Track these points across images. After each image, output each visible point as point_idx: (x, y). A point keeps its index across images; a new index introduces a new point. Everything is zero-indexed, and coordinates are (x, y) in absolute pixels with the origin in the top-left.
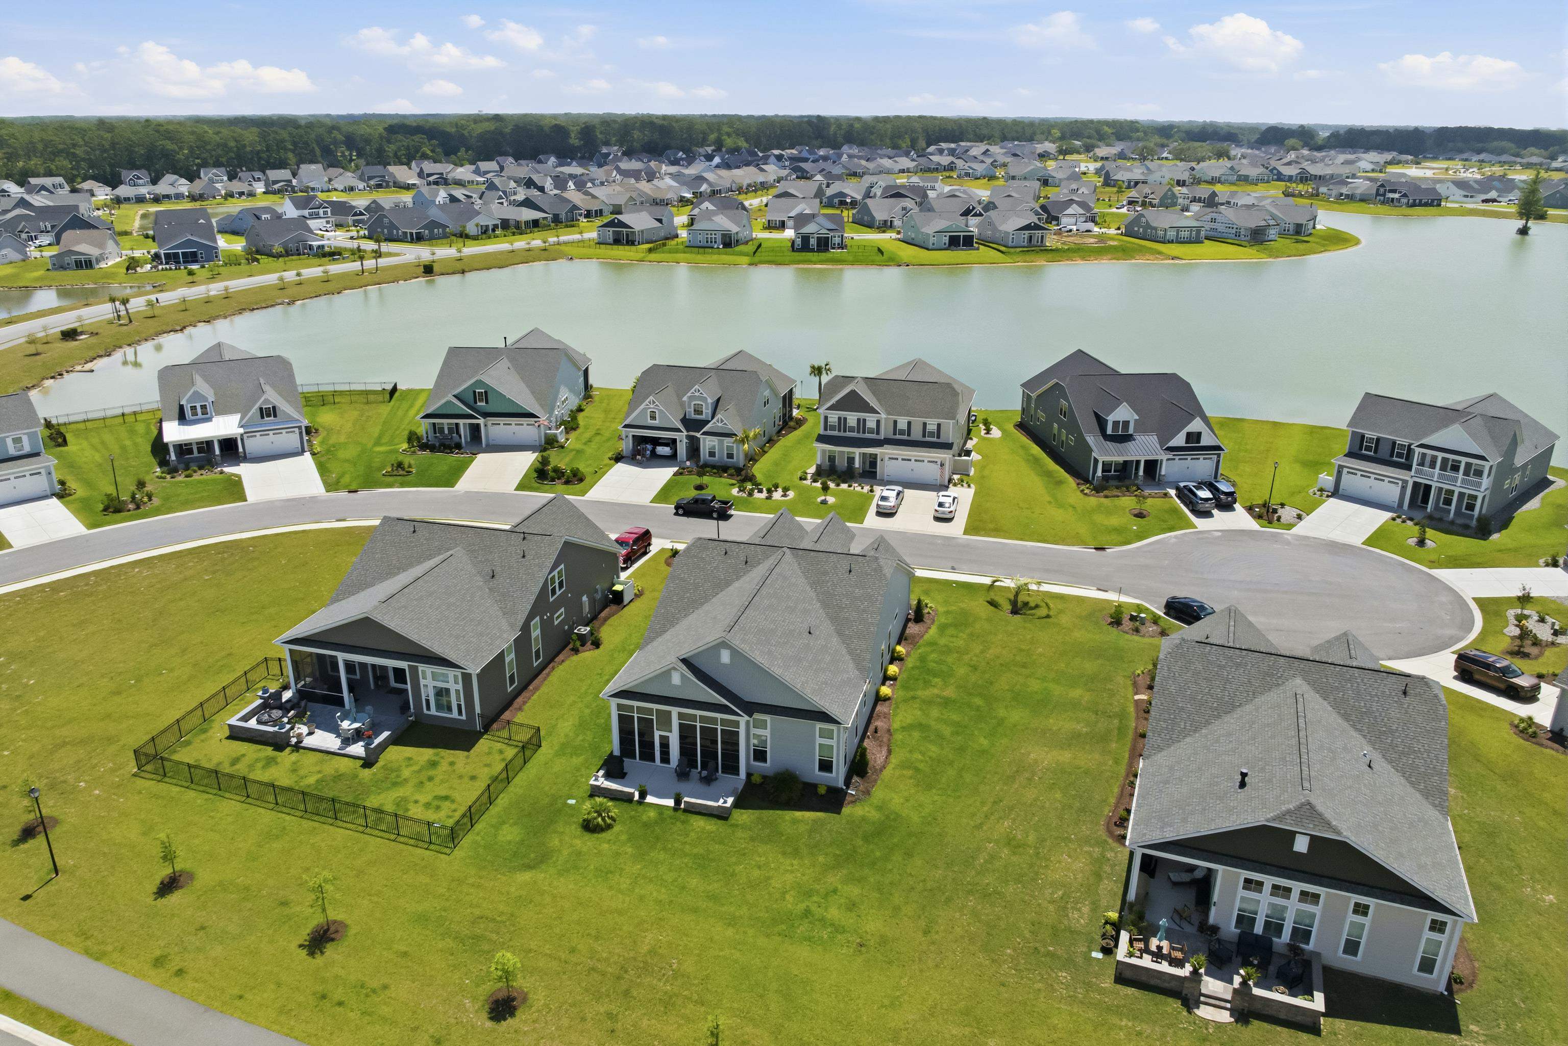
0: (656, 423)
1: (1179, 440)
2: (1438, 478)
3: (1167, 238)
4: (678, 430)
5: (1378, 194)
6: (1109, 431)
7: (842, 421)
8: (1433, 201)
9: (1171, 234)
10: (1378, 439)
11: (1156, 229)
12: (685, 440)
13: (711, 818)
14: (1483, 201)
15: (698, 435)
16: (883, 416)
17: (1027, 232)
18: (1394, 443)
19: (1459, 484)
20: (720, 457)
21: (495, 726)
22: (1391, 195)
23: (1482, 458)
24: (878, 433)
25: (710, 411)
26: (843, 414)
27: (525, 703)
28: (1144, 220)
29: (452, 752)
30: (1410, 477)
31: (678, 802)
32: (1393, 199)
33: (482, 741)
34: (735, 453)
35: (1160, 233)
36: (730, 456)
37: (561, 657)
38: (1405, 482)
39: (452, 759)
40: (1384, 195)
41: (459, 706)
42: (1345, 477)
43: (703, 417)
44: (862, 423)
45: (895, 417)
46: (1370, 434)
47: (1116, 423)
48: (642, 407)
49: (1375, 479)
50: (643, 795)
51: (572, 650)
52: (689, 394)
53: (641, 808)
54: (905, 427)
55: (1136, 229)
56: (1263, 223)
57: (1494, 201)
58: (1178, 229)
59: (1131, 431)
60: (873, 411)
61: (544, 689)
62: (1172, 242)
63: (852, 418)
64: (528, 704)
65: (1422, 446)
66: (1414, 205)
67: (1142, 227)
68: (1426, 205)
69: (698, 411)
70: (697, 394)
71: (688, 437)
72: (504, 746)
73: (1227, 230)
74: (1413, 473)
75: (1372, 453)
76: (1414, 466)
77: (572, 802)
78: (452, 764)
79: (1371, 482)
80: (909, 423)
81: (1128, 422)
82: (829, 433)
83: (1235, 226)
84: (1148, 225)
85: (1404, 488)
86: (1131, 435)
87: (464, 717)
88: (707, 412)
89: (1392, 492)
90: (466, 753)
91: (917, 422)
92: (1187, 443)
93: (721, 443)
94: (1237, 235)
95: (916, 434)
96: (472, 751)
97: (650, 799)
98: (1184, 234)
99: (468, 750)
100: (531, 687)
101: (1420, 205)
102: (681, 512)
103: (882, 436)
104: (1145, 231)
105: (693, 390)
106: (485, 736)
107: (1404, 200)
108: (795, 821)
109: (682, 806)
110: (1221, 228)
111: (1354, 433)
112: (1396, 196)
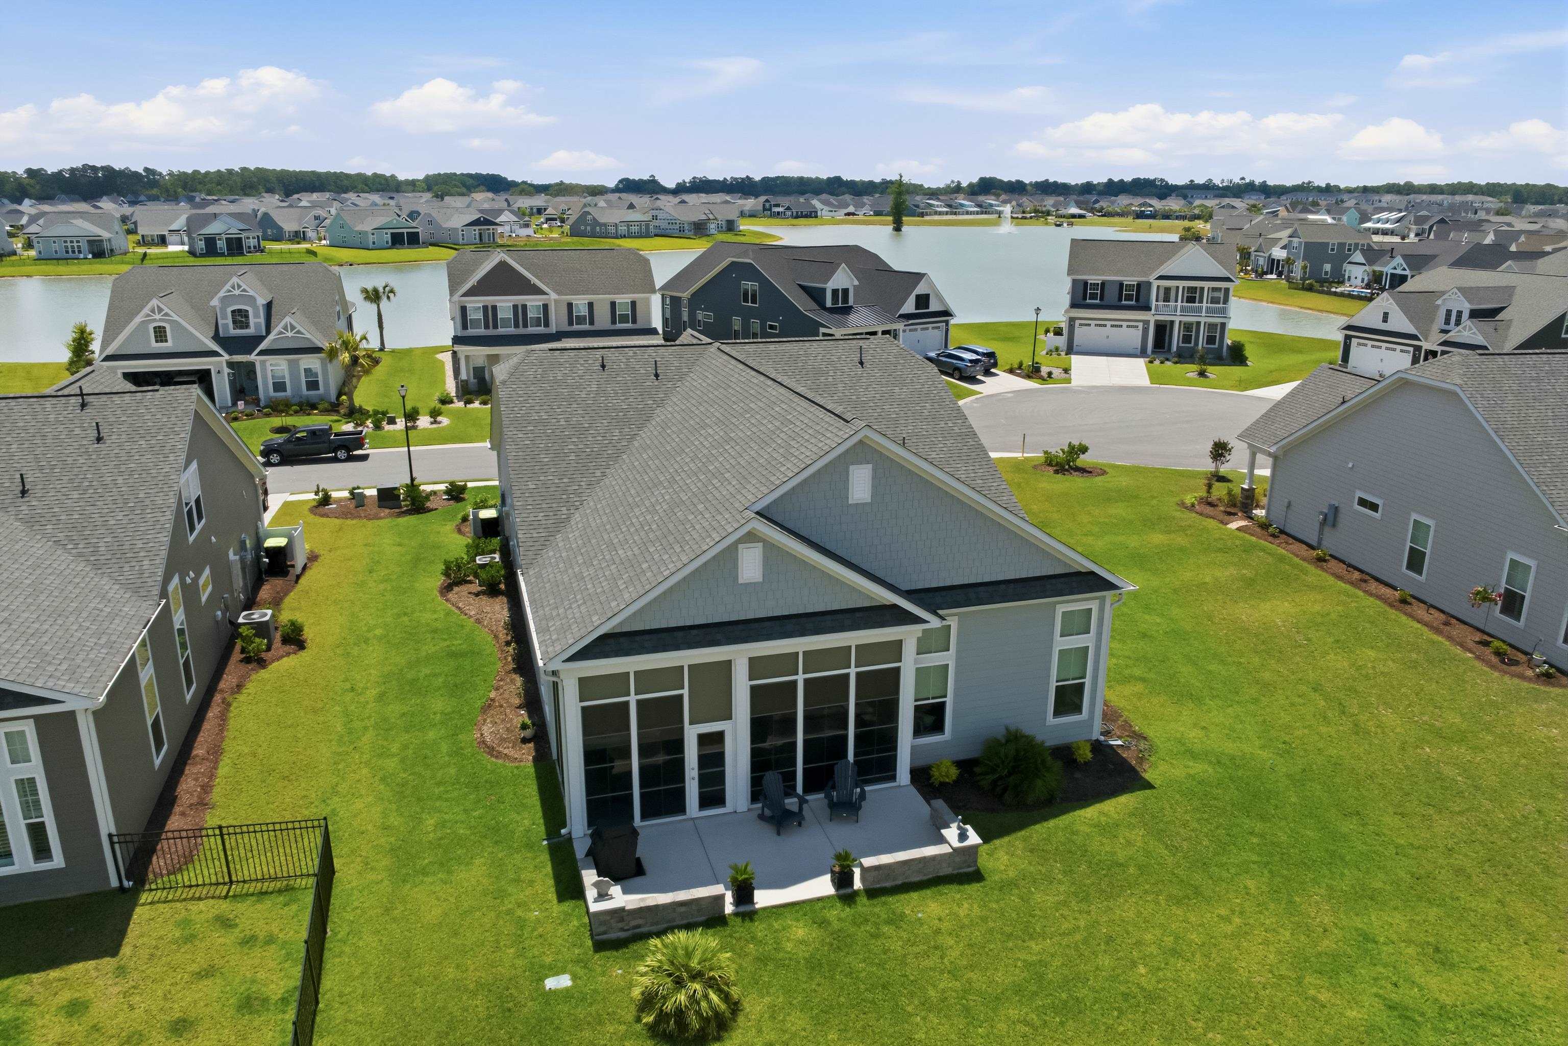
0: (169, 345)
1: (909, 306)
2: (1181, 311)
3: (619, 232)
4: (214, 354)
5: (765, 209)
6: (829, 303)
7: (490, 313)
8: (811, 212)
9: (623, 229)
10: (1103, 284)
11: (605, 225)
12: (226, 370)
13: (945, 889)
14: (846, 215)
15: (252, 357)
16: (553, 296)
17: (477, 228)
18: (1121, 284)
19: (1204, 314)
20: (296, 388)
21: (158, 862)
22: (776, 209)
23: (1228, 279)
24: (547, 325)
25: (262, 320)
26: (490, 300)
27: (207, 788)
28: (589, 217)
29: (54, 974)
30: (1151, 317)
31: (843, 880)
32: (778, 213)
33: (140, 914)
34: (320, 379)
35: (612, 230)
36: (313, 385)
37: (228, 681)
38: (1146, 323)
39: (65, 996)
40: (770, 210)
41: (37, 833)
42: (1078, 331)
43: (251, 331)
44: (520, 312)
45: (569, 298)
46: (1094, 279)
47: (835, 292)
48: (138, 319)
49: (1112, 326)
50: (744, 894)
51: (247, 660)
52: (222, 294)
53: (759, 928)
54: (584, 311)
55: (583, 228)
56: (704, 217)
57: (853, 214)
58: (628, 224)
59: (851, 302)
60: (538, 291)
61: (233, 748)
62: (625, 236)
63: (505, 304)
64: (216, 790)
65: (1161, 278)
66: (797, 217)
67: (589, 225)
68: (806, 216)
69: (241, 318)
70: (237, 292)
71: (230, 365)
72: (224, 906)
73: (671, 227)
74: (1153, 312)
75: (1098, 301)
76: (1154, 303)
77: (559, 982)
78: (75, 1009)
79: (1108, 330)
80: (591, 305)
81: (847, 289)
82: (471, 332)
83: (678, 222)
84: (595, 222)
85: (1145, 331)
86: (851, 307)
87: (58, 861)
88: (256, 322)
89: (1133, 337)
90: (108, 963)
91: (602, 301)
92: (917, 308)
93: (293, 365)
94: (682, 230)
95: (603, 320)
96: (126, 950)
97: (763, 898)
98: (635, 229)
99: (114, 951)
100: (199, 751)
101: (802, 217)
102: (275, 458)
103: (553, 329)
104: (593, 229)
105: (228, 287)
106: (144, 897)
107: (789, 213)
108: (1108, 829)
109: (858, 884)
110: (664, 225)
111: (1074, 281)
112: (781, 209)
